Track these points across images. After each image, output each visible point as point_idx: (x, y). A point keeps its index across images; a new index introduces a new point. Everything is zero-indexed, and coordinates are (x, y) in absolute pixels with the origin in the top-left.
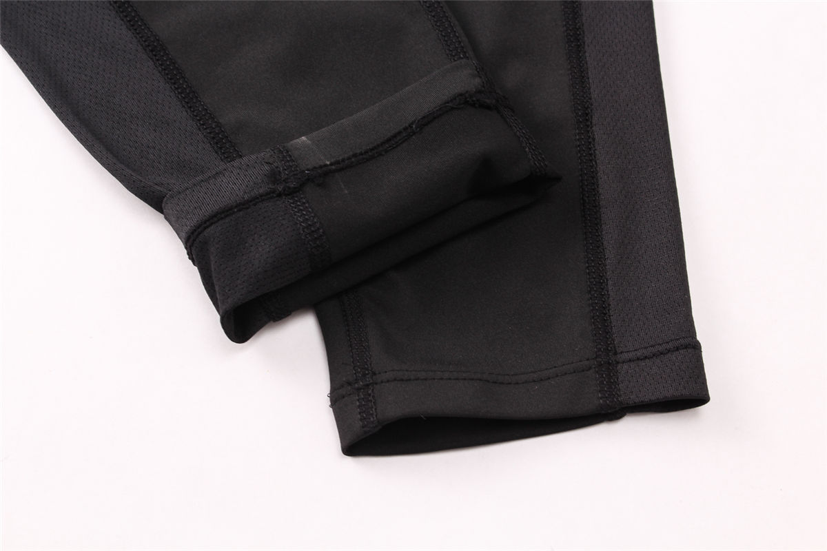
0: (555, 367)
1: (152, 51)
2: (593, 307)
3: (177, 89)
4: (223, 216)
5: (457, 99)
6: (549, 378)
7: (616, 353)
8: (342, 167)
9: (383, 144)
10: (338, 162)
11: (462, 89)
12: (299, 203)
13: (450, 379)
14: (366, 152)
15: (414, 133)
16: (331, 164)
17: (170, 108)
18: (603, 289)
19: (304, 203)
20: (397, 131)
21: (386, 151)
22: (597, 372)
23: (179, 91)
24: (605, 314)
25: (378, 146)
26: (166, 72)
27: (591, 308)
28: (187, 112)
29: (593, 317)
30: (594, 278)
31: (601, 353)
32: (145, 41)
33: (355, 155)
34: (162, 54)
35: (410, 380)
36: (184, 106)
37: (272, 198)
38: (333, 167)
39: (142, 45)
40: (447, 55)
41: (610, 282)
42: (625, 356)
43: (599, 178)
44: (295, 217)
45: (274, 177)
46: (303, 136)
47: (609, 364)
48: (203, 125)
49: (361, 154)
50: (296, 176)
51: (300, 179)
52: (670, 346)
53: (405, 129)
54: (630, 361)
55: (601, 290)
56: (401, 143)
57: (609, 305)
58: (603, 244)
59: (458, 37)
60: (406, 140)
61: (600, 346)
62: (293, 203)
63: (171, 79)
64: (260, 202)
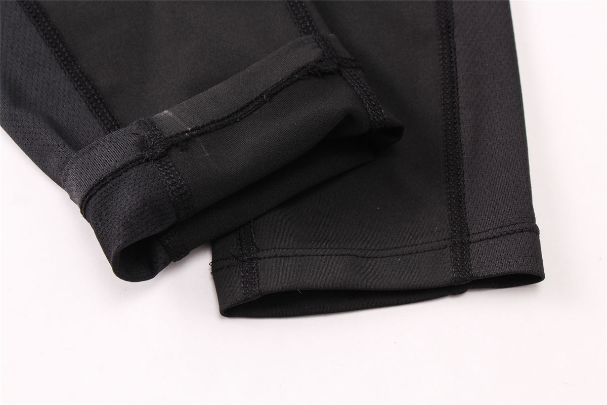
0: (416, 245)
1: (35, 17)
2: (450, 195)
3: (56, 52)
4: (99, 187)
5: (302, 71)
6: (410, 254)
7: (468, 235)
8: (201, 132)
9: (237, 112)
10: (197, 128)
11: (305, 62)
12: (166, 167)
13: (324, 255)
14: (223, 119)
15: (265, 102)
16: (192, 130)
17: (50, 69)
18: (459, 180)
19: (171, 167)
20: (250, 101)
21: (241, 119)
22: (452, 250)
23: (59, 54)
24: (461, 202)
25: (233, 113)
26: (48, 36)
27: (449, 196)
28: (65, 73)
29: (450, 204)
30: (452, 170)
31: (456, 234)
32: (29, 9)
33: (213, 122)
34: (44, 20)
35: (289, 256)
36: (62, 68)
37: (140, 163)
38: (194, 132)
39: (26, 12)
40: (295, 23)
41: (466, 175)
42: (476, 237)
43: (459, 83)
44: (164, 180)
45: (142, 145)
46: (166, 109)
47: (463, 243)
48: (80, 86)
49: (218, 121)
50: (161, 143)
51: (165, 145)
52: (517, 228)
53: (257, 99)
54: (481, 240)
55: (457, 181)
56: (253, 112)
57: (464, 194)
58: (460, 140)
59: (304, 7)
60: (258, 108)
61: (455, 229)
62: (161, 167)
63: (51, 43)
64: (130, 168)
